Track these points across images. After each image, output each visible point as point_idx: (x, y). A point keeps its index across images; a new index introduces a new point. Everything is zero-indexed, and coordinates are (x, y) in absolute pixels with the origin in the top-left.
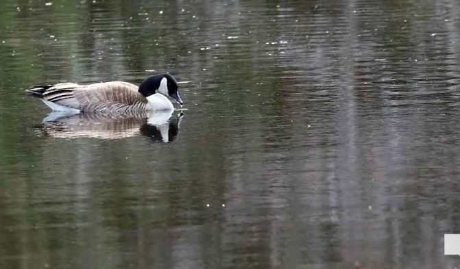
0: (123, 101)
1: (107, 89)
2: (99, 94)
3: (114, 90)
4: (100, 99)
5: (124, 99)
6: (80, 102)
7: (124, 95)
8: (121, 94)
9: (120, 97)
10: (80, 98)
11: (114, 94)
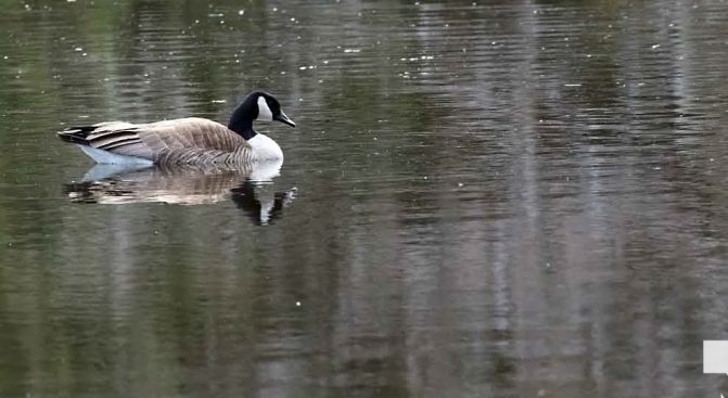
0: (219, 146)
1: (193, 128)
2: (182, 137)
3: (204, 129)
4: (185, 145)
5: (221, 144)
6: (154, 149)
7: (220, 137)
8: (216, 135)
9: (214, 141)
10: (152, 142)
11: (205, 136)
